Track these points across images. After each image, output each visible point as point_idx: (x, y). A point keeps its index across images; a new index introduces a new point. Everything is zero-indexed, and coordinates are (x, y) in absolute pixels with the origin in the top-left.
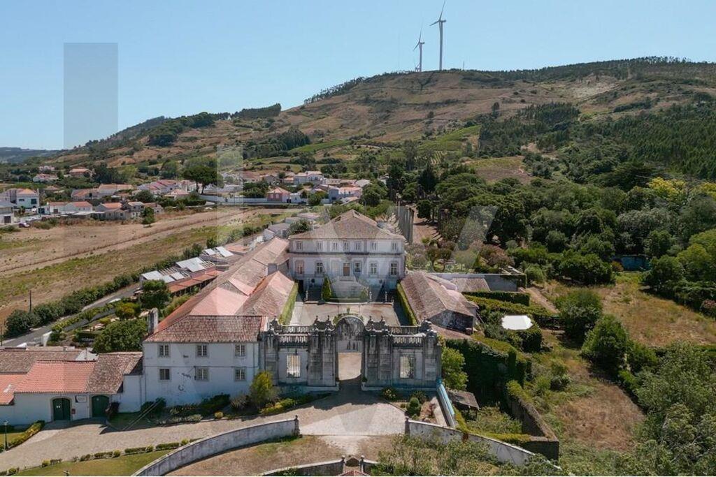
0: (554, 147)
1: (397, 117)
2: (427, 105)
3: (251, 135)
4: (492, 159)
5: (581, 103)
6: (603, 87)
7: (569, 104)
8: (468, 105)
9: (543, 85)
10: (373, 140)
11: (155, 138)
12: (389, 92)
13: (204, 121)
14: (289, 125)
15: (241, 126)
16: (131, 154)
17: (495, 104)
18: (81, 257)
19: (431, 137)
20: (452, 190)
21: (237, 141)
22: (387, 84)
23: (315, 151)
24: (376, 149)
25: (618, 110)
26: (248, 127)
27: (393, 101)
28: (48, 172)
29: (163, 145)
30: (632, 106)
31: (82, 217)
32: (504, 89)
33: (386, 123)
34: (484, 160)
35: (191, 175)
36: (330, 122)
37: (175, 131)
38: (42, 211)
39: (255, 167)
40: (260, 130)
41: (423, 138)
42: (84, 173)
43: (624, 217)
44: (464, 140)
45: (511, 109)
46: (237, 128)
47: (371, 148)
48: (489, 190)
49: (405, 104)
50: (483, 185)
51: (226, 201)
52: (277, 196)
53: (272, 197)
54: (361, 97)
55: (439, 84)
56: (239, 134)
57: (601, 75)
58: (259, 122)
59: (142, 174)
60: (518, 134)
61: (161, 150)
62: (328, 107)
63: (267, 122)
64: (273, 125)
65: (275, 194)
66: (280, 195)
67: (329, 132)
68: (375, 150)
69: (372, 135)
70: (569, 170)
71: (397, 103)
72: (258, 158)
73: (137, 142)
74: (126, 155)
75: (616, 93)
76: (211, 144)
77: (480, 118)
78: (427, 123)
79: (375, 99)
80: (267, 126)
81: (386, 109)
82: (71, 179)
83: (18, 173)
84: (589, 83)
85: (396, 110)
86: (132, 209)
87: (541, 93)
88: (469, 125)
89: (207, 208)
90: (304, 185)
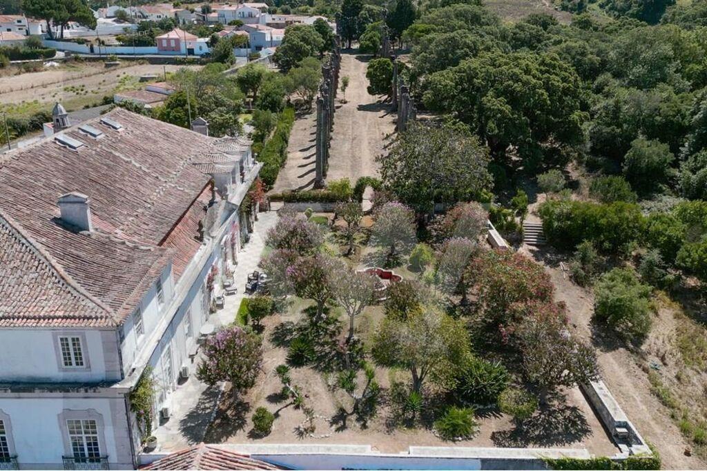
35: (31, 7)
48: (504, 38)
50: (493, 28)
51: (92, 50)
52: (173, 44)
53: (165, 44)
65: (168, 40)
66: (177, 41)
90: (230, 24)
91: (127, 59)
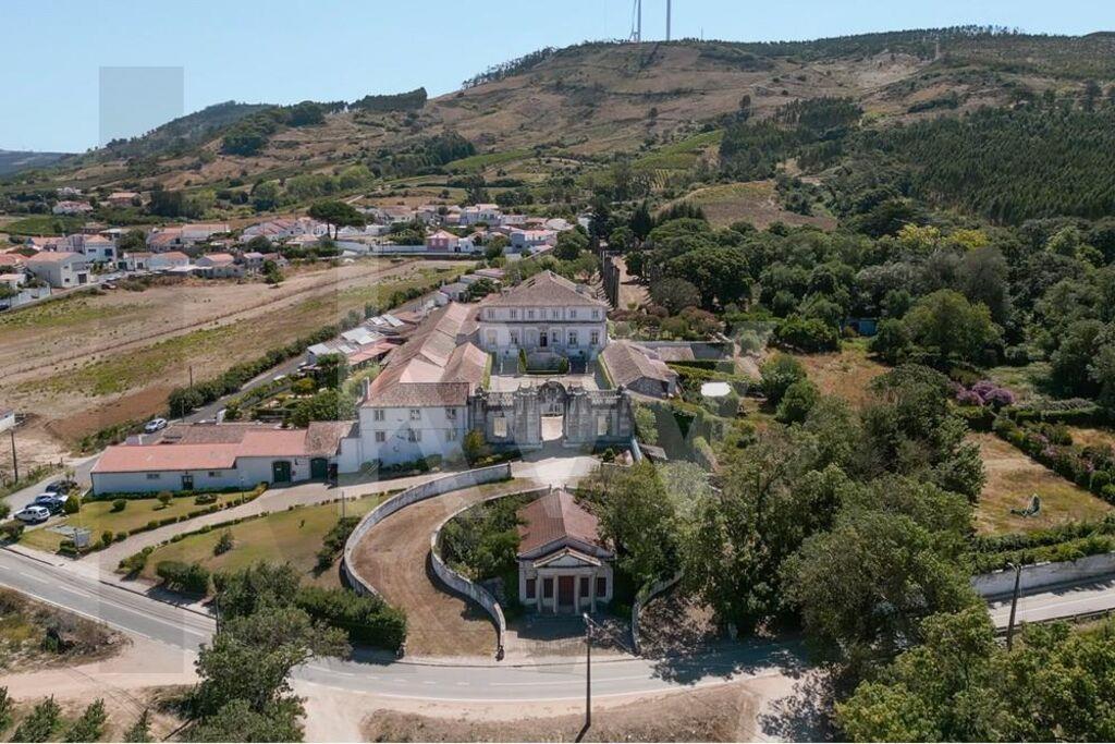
0: (822, 165)
1: (603, 115)
2: (648, 96)
3: (383, 138)
4: (736, 185)
5: (865, 97)
6: (899, 72)
7: (850, 99)
8: (706, 98)
9: (817, 67)
10: (569, 151)
11: (233, 142)
12: (590, 73)
13: (308, 115)
14: (441, 123)
15: (366, 123)
16: (197, 167)
17: (744, 100)
18: (205, 327)
19: (652, 147)
20: (668, 241)
21: (362, 148)
22: (590, 60)
23: (483, 167)
24: (574, 164)
25: (913, 110)
26: (378, 125)
27: (598, 88)
28: (72, 198)
29: (246, 154)
30: (934, 104)
31: (182, 274)
32: (760, 73)
33: (588, 123)
34: (723, 186)
35: (319, 213)
36: (504, 120)
37: (264, 131)
38: (123, 266)
39: (397, 191)
40: (395, 130)
41: (642, 149)
42: (132, 199)
43: (864, 274)
44: (699, 153)
45: (768, 106)
46: (361, 127)
47: (566, 164)
48: (714, 239)
49: (616, 94)
50: (706, 233)
51: (371, 249)
52: (441, 244)
53: (434, 243)
54: (551, 80)
55: (666, 63)
56: (363, 136)
57: (898, 52)
58: (393, 117)
59: (223, 202)
60: (774, 146)
61: (244, 161)
62: (501, 94)
63: (406, 118)
64: (417, 123)
65: (437, 240)
66: (446, 241)
67: (502, 135)
68: (573, 167)
69: (567, 142)
70: (835, 201)
71: (603, 92)
72: (398, 178)
73: (204, 148)
74: (189, 169)
75: (913, 84)
76: (322, 153)
77: (724, 120)
78: (647, 125)
79: (572, 84)
80: (408, 124)
81: (588, 100)
82: (114, 210)
83: (23, 198)
84: (881, 64)
85: (603, 104)
86: (250, 263)
87: (813, 80)
88: (708, 129)
89: (347, 260)
90: (477, 225)
91: (407, 256)
